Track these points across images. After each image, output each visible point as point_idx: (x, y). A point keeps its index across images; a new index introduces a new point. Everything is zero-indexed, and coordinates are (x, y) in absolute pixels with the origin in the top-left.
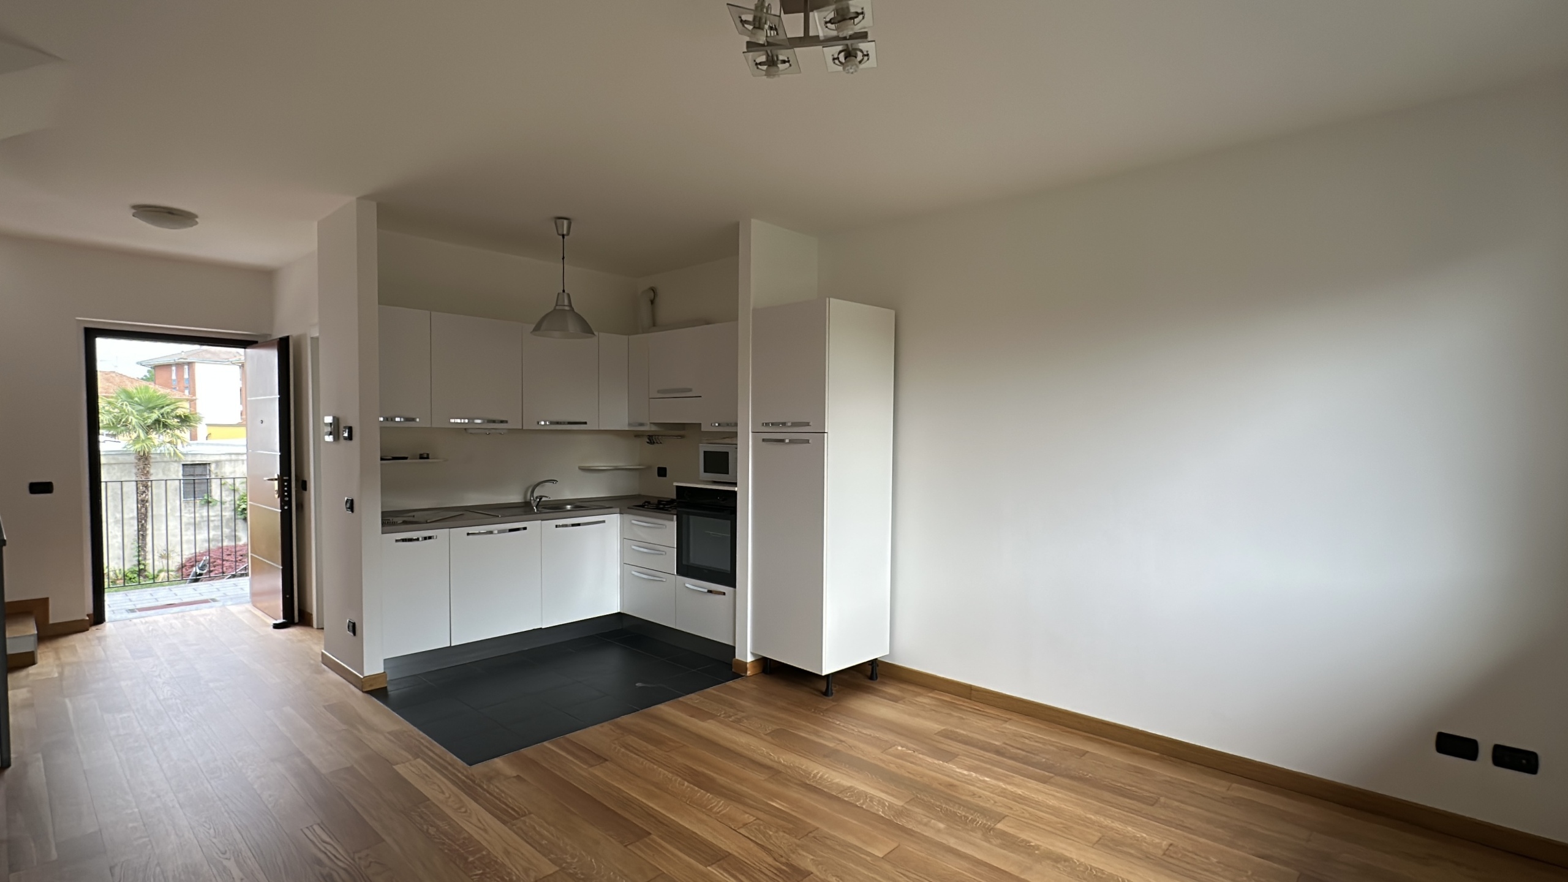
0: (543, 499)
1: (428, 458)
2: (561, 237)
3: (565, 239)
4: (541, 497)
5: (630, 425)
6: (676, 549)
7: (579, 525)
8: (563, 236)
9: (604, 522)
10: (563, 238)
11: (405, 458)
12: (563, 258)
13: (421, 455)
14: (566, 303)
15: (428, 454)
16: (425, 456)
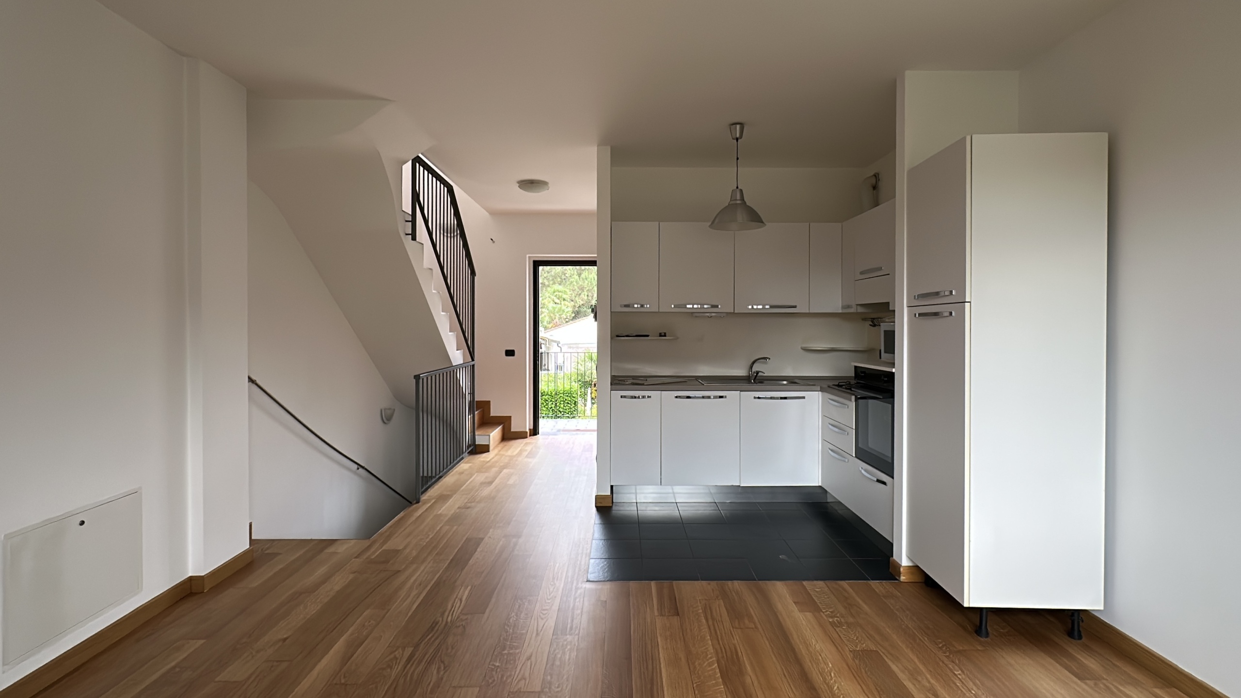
0: (760, 374)
1: (665, 336)
2: (735, 141)
3: (738, 142)
4: (757, 373)
5: (843, 307)
6: (854, 430)
7: (785, 398)
8: (737, 139)
9: (804, 398)
10: (737, 141)
11: (648, 336)
12: (738, 159)
13: (660, 333)
14: (738, 197)
15: (665, 333)
16: (663, 334)
